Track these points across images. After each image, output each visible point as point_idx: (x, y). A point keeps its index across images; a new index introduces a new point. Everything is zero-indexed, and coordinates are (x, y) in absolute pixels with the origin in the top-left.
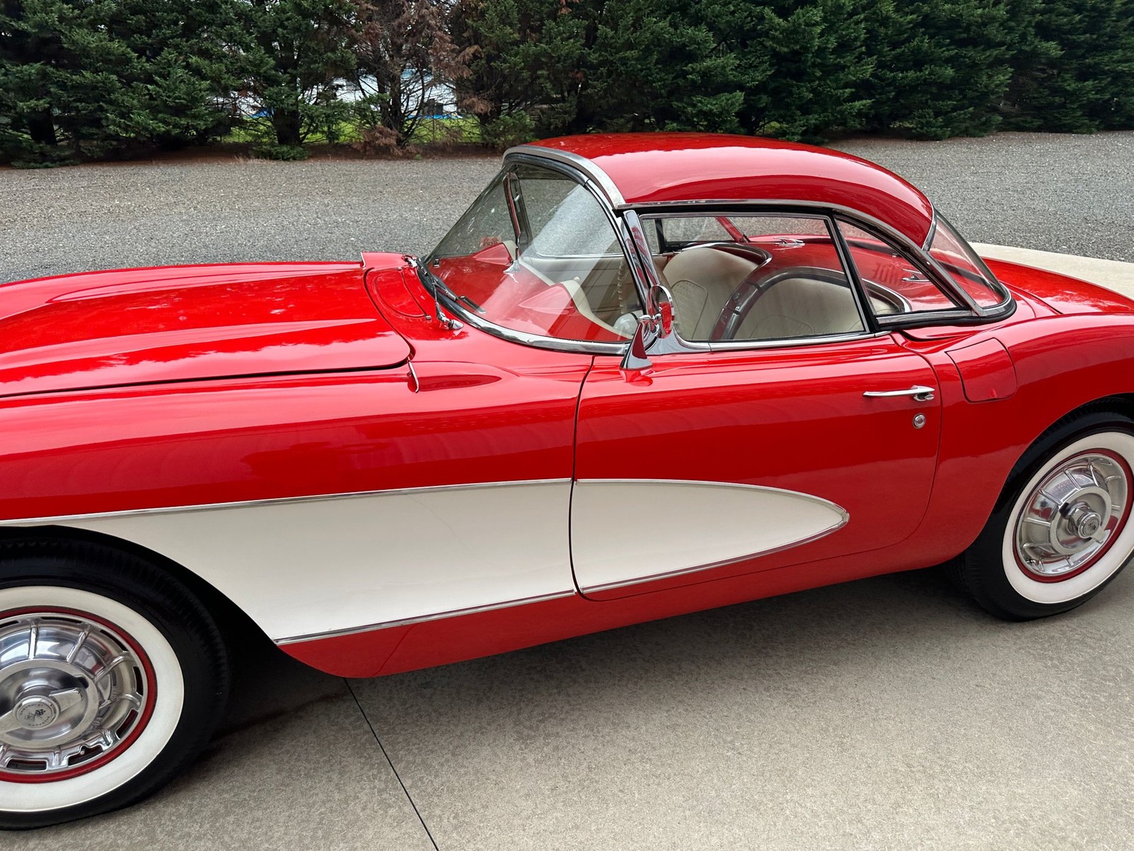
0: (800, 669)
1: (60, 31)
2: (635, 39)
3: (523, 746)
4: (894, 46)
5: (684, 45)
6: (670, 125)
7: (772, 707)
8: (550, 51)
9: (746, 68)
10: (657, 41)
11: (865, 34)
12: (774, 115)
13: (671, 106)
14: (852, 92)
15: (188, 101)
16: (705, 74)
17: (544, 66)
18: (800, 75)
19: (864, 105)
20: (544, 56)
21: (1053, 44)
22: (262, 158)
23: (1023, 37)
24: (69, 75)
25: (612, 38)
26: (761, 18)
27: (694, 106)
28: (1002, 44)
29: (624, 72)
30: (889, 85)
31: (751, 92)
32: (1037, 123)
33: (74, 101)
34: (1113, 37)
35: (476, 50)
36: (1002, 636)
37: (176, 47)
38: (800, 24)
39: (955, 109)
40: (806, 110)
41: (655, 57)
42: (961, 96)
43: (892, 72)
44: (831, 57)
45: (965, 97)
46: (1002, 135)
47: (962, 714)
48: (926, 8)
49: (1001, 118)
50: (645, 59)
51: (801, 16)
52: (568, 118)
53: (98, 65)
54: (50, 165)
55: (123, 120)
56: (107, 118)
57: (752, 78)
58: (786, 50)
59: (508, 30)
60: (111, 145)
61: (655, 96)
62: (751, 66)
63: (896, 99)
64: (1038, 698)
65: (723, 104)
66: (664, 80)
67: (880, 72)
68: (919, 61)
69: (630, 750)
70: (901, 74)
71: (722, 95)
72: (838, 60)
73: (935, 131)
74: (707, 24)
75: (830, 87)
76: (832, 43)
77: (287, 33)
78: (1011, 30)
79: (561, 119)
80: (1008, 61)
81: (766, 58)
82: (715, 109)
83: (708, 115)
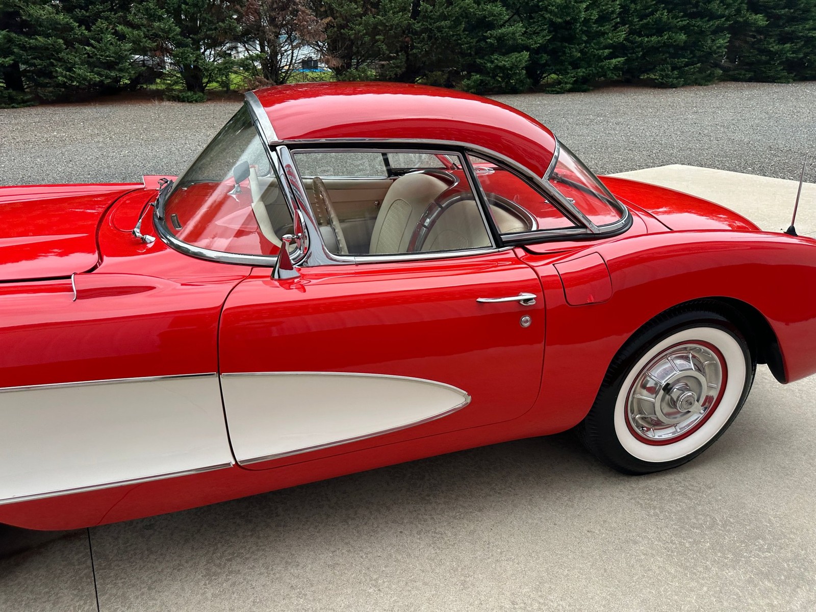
0: (451, 514)
1: (20, 7)
2: (448, 12)
3: (207, 582)
4: (642, 18)
5: (485, 17)
6: (474, 77)
7: (418, 549)
8: (385, 21)
9: (530, 34)
10: (465, 14)
11: (620, 8)
12: (552, 69)
13: (475, 62)
14: (610, 52)
15: (116, 59)
16: (500, 39)
17: (380, 32)
18: (571, 39)
19: (619, 62)
20: (381, 26)
21: (760, 16)
22: (172, 101)
23: (738, 11)
24: (27, 39)
25: (431, 12)
27: (492, 62)
28: (722, 16)
29: (440, 37)
30: (638, 47)
31: (535, 52)
32: (749, 75)
33: (32, 58)
34: (805, 11)
35: (330, 21)
36: (620, 487)
37: (107, 19)
38: (571, 2)
39: (687, 65)
40: (575, 65)
41: (463, 26)
42: (692, 55)
43: (640, 37)
44: (594, 26)
45: (694, 56)
46: (722, 84)
47: (570, 557)
49: (722, 72)
50: (456, 27)
52: (399, 71)
53: (49, 32)
54: (16, 106)
55: (68, 73)
56: (56, 71)
57: (535, 41)
58: (560, 20)
59: (354, 5)
60: (60, 91)
61: (463, 54)
62: (534, 33)
63: (644, 56)
64: (635, 543)
65: (514, 60)
66: (470, 43)
67: (631, 37)
68: (660, 29)
69: (292, 586)
70: (646, 39)
71: (513, 54)
72: (600, 28)
73: (672, 81)
74: (502, 1)
75: (594, 49)
76: (595, 15)
77: (189, 8)
78: (729, 6)
79: (394, 72)
80: (727, 29)
81: (546, 26)
82: (507, 65)
83: (503, 69)
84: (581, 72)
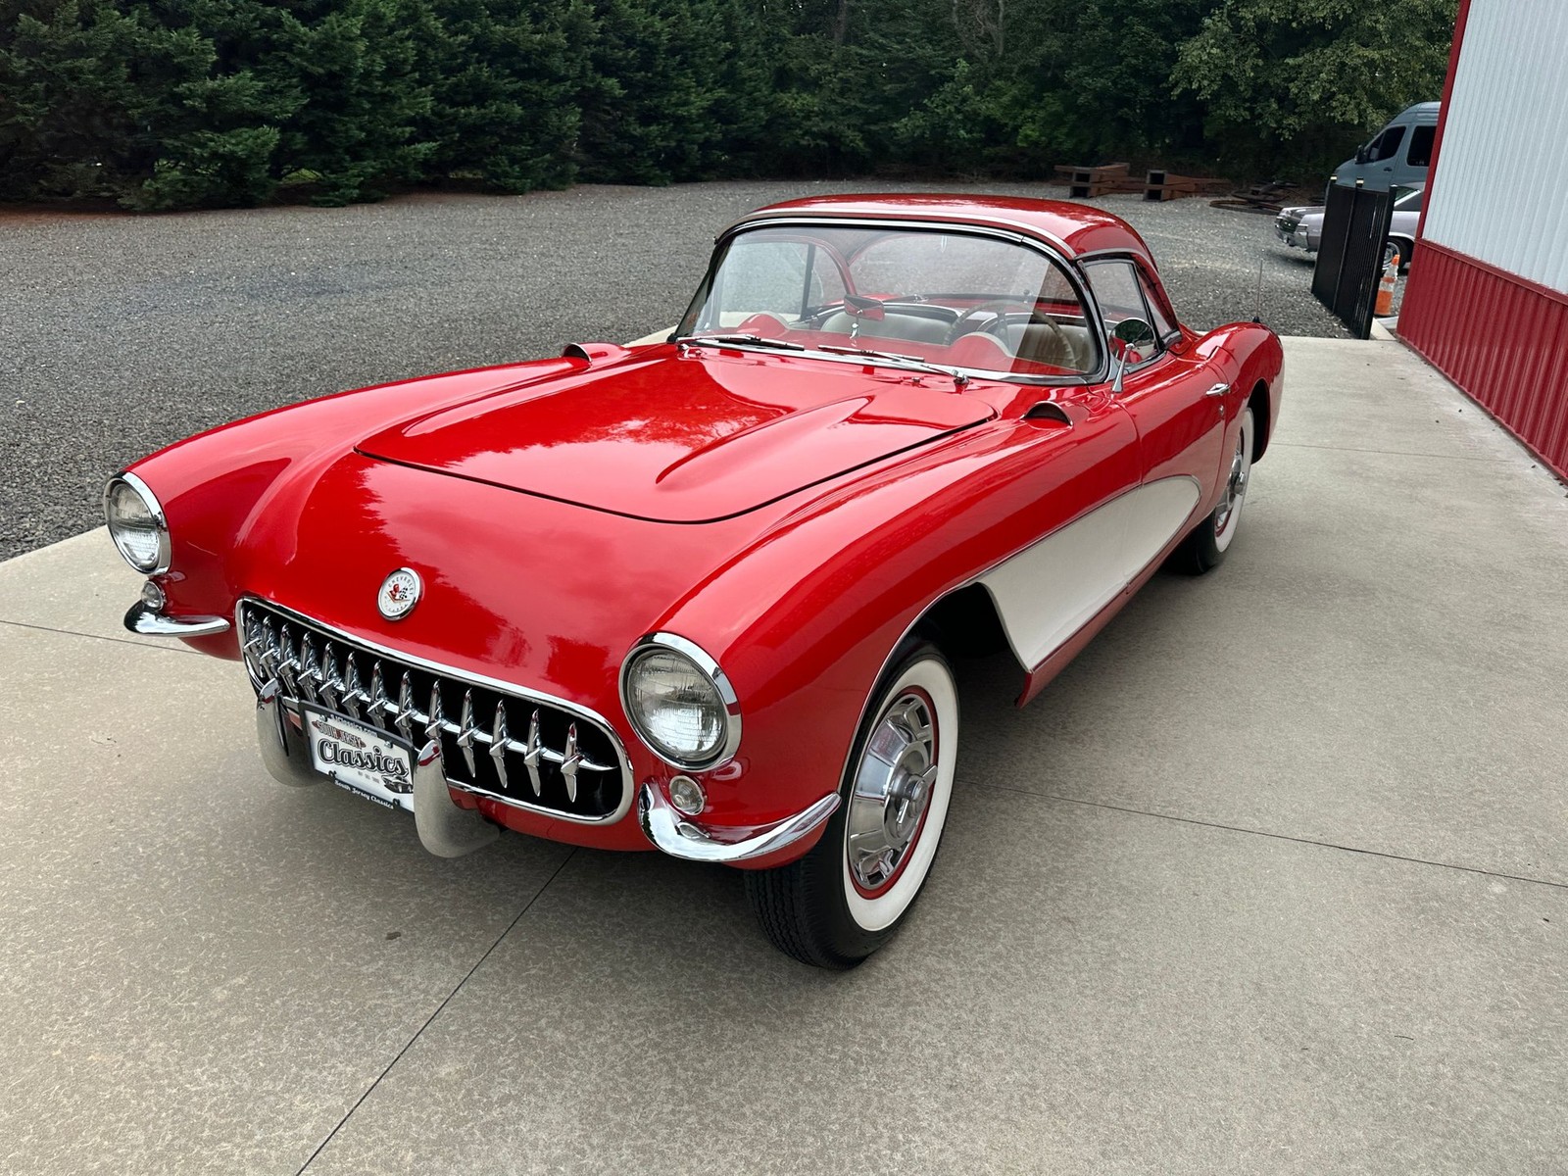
2: (87, 39)
4: (449, 71)
5: (168, 55)
9: (265, 93)
10: (121, 43)
11: (414, 55)
14: (412, 132)
16: (212, 98)
18: (340, 106)
19: (430, 149)
21: (613, 82)
23: (584, 72)
25: (47, 36)
26: (278, 24)
27: (203, 146)
29: (75, 91)
30: (451, 123)
31: (285, 127)
32: (612, 174)
34: (665, 76)
38: (334, 37)
39: (532, 154)
40: (357, 157)
41: (124, 70)
42: (533, 141)
43: (451, 107)
44: (380, 83)
45: (537, 141)
46: (580, 188)
48: (476, 29)
49: (576, 168)
50: (109, 72)
51: (335, 25)
57: (280, 108)
58: (321, 71)
61: (132, 128)
62: (274, 91)
63: (460, 142)
64: (1271, 607)
65: (248, 143)
66: (143, 106)
67: (439, 107)
68: (481, 95)
70: (462, 111)
71: (239, 130)
72: (388, 88)
73: (514, 184)
74: (198, 27)
75: (383, 124)
76: (380, 67)
78: (572, 60)
80: (572, 99)
81: (295, 80)
82: (240, 152)
83: (228, 159)
84: (370, 166)
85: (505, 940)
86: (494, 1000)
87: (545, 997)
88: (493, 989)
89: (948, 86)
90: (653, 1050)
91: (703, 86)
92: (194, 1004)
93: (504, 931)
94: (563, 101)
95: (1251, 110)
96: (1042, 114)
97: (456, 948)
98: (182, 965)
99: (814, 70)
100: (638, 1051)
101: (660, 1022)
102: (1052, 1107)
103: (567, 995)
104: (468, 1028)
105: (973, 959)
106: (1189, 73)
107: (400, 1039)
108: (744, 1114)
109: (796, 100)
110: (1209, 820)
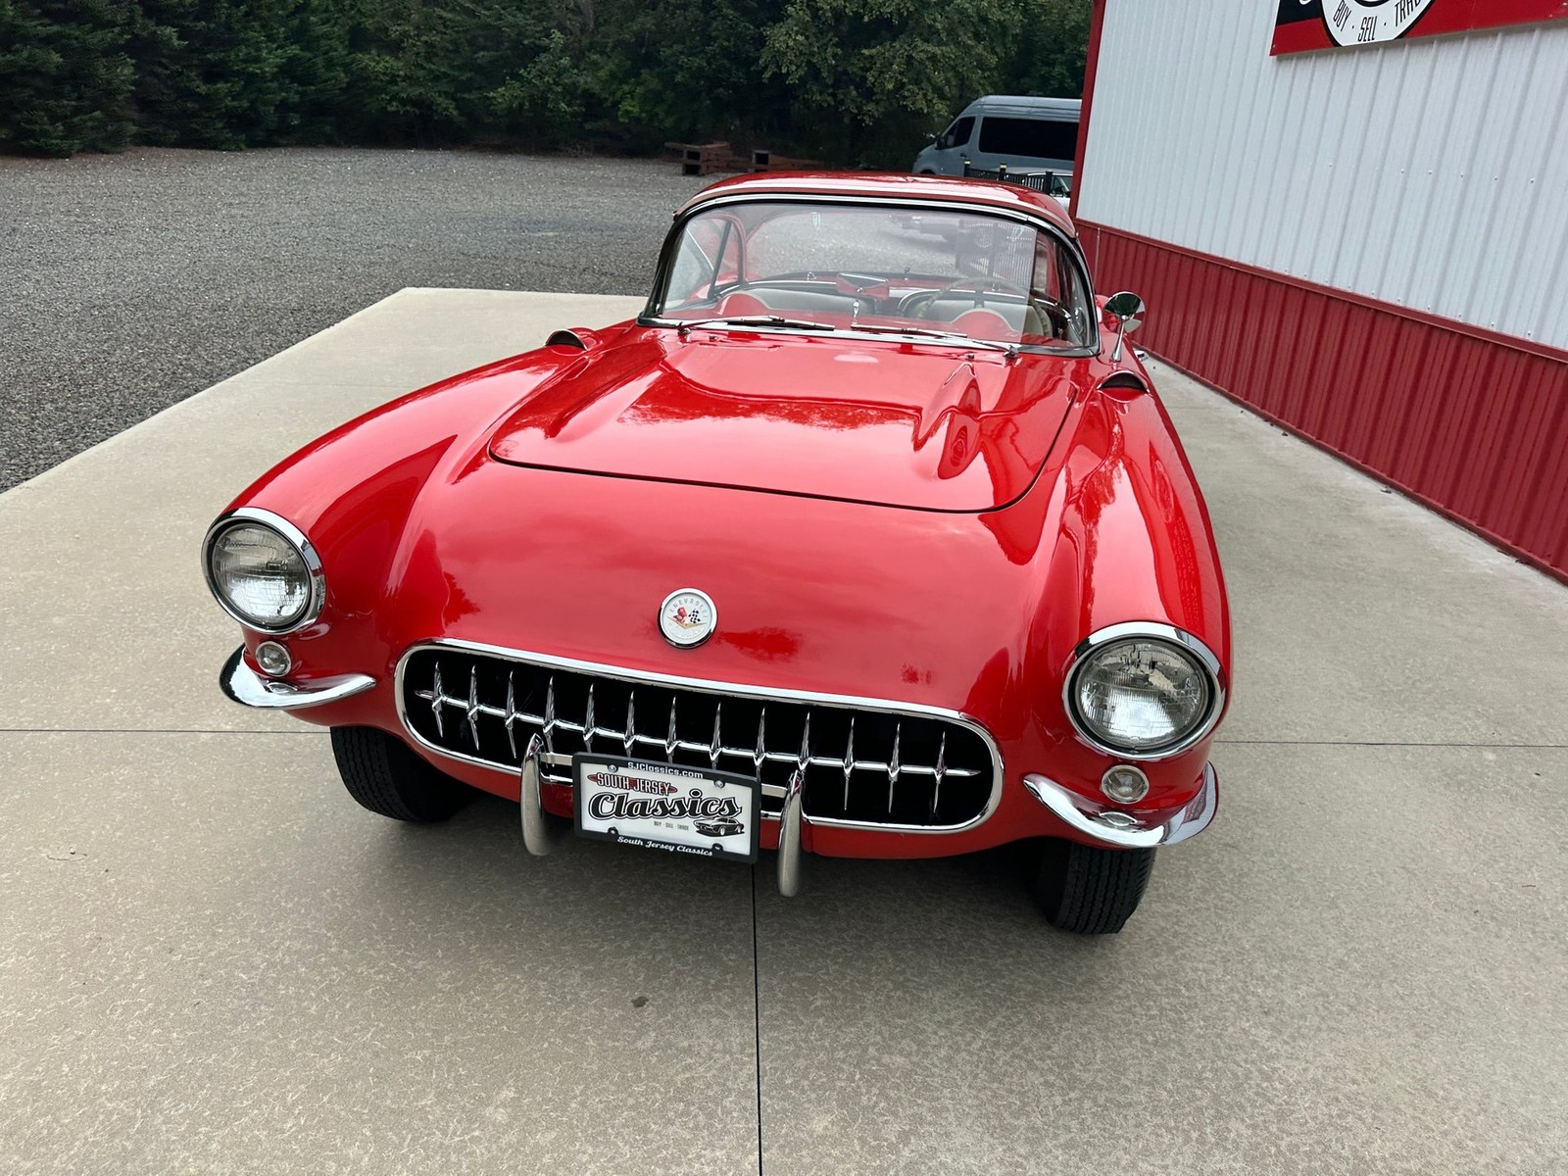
21: (169, 30)
42: (78, 95)
45: (82, 96)
49: (134, 128)
73: (58, 145)
80: (122, 48)
85: (761, 979)
86: (805, 1041)
87: (853, 1025)
88: (794, 1031)
89: (543, 57)
90: (998, 1049)
91: (274, 42)
92: (477, 1133)
93: (752, 968)
94: (111, 51)
95: (834, 95)
96: (639, 90)
97: (719, 999)
98: (421, 1094)
99: (395, 31)
100: (984, 1054)
101: (981, 1022)
102: (1352, 1008)
103: (871, 1018)
104: (805, 1076)
105: (1189, 897)
106: (778, 57)
107: (745, 1108)
108: (1127, 1086)
109: (378, 63)
110: (1260, 739)
